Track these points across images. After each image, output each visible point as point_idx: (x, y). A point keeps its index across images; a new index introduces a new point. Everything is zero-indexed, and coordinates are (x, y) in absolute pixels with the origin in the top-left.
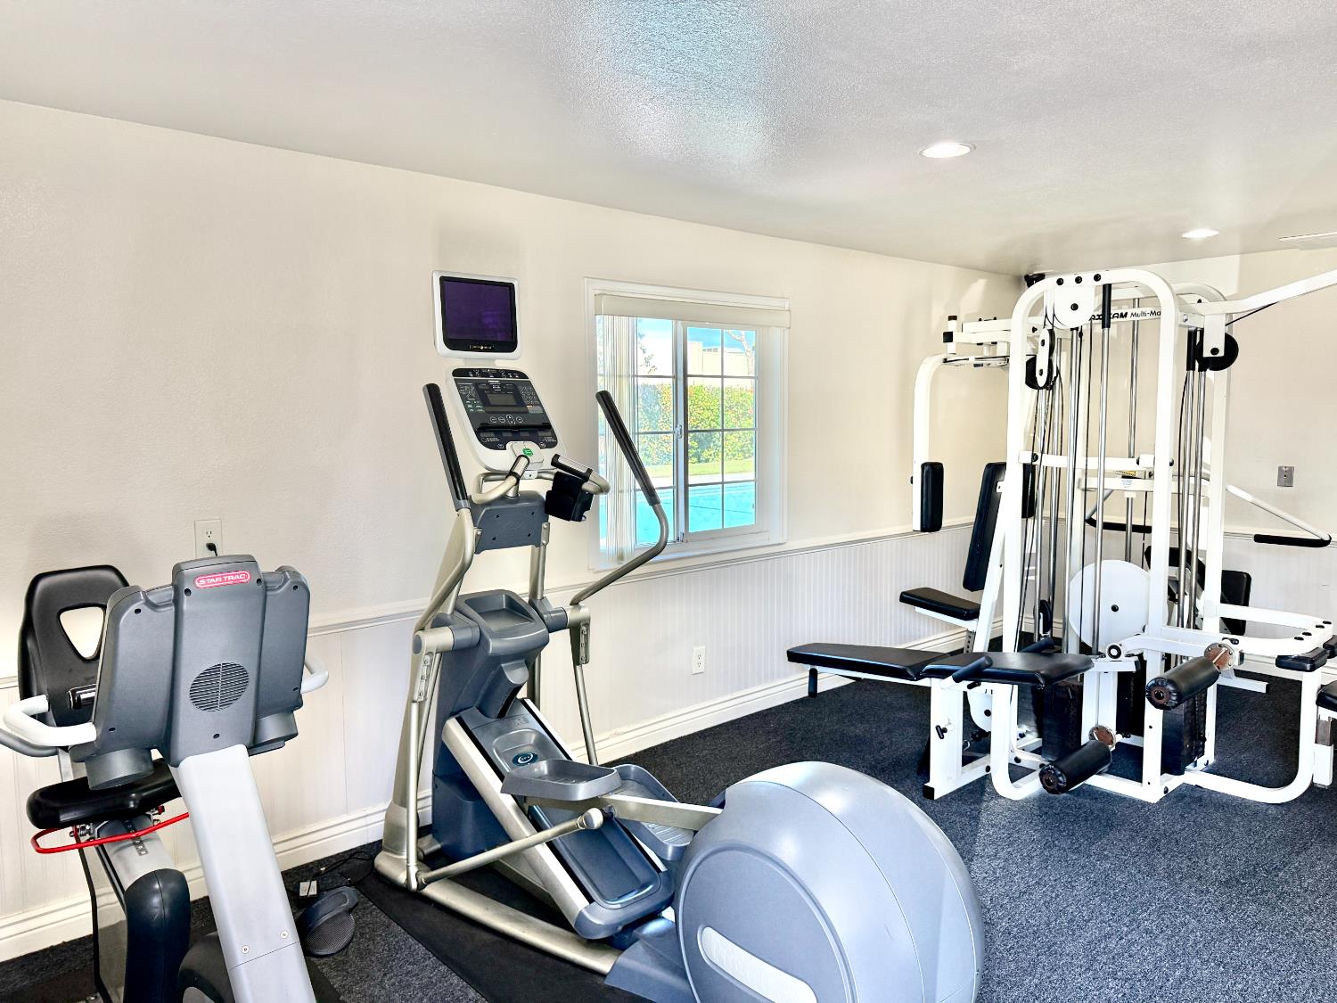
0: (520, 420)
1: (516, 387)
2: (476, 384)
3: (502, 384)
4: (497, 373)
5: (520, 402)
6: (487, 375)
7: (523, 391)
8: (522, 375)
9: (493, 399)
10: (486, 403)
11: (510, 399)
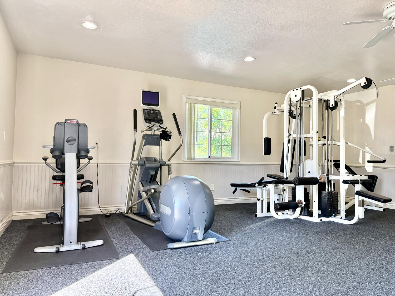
0: (156, 119)
1: (158, 113)
2: (148, 112)
3: (153, 112)
4: (153, 110)
5: (157, 115)
6: (151, 110)
7: (158, 114)
8: (159, 111)
9: (150, 115)
10: (149, 115)
11: (155, 115)
